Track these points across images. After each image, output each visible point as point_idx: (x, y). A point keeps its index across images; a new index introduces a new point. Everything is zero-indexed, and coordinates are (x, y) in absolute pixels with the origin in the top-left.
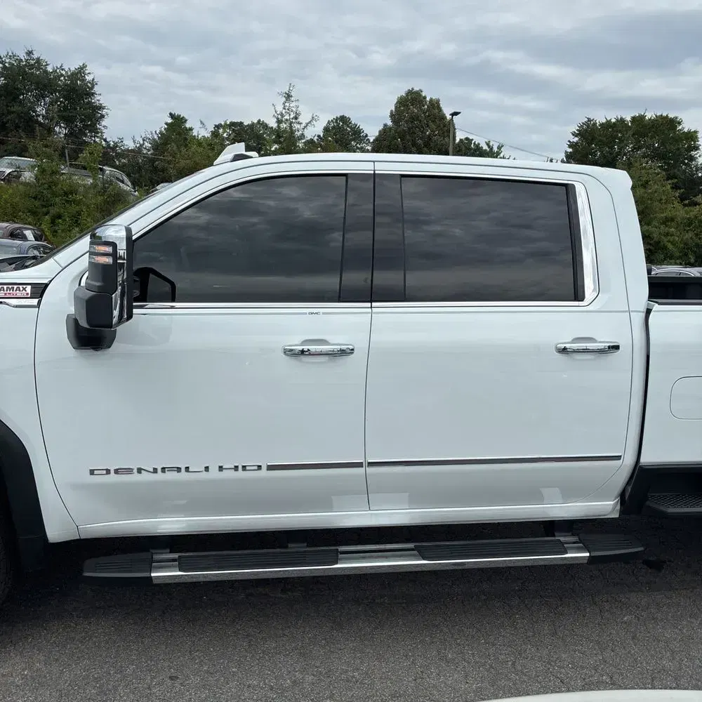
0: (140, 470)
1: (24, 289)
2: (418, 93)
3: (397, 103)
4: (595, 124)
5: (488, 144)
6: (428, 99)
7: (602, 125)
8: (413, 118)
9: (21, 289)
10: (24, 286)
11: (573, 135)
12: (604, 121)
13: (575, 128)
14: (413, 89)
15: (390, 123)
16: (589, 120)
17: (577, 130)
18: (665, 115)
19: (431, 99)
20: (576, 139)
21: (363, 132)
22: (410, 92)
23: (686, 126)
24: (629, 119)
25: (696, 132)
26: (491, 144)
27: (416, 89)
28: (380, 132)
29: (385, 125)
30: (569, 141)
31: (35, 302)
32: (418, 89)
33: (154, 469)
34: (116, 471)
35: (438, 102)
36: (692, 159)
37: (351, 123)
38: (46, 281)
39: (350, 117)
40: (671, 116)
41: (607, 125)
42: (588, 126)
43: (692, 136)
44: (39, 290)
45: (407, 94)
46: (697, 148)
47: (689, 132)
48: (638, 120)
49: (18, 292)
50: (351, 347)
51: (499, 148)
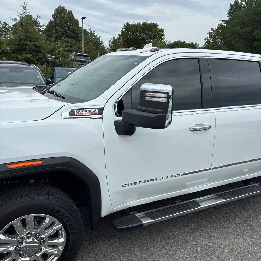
0: (140, 182)
1: (95, 111)
2: (63, 8)
3: (55, 11)
4: (130, 25)
5: (90, 30)
6: (67, 10)
7: (132, 25)
8: (62, 18)
9: (94, 111)
10: (95, 109)
11: (123, 28)
12: (133, 24)
13: (123, 26)
14: (61, 6)
15: (53, 19)
16: (128, 23)
17: (124, 27)
18: (153, 23)
19: (68, 10)
20: (124, 30)
21: (38, 22)
22: (59, 7)
23: (160, 27)
24: (141, 23)
25: (163, 29)
26: (91, 30)
27: (62, 6)
28: (49, 22)
29: (51, 20)
30: (121, 30)
31: (101, 116)
32: (63, 6)
33: (145, 181)
34: (132, 184)
35: (71, 12)
36: (162, 39)
37: (32, 18)
38: (103, 107)
39: (32, 15)
40: (155, 23)
41: (134, 25)
42: (128, 25)
43: (162, 31)
44: (101, 111)
45: (59, 8)
46: (164, 35)
47: (161, 29)
48: (145, 24)
49: (93, 112)
50: (210, 126)
51: (94, 31)
